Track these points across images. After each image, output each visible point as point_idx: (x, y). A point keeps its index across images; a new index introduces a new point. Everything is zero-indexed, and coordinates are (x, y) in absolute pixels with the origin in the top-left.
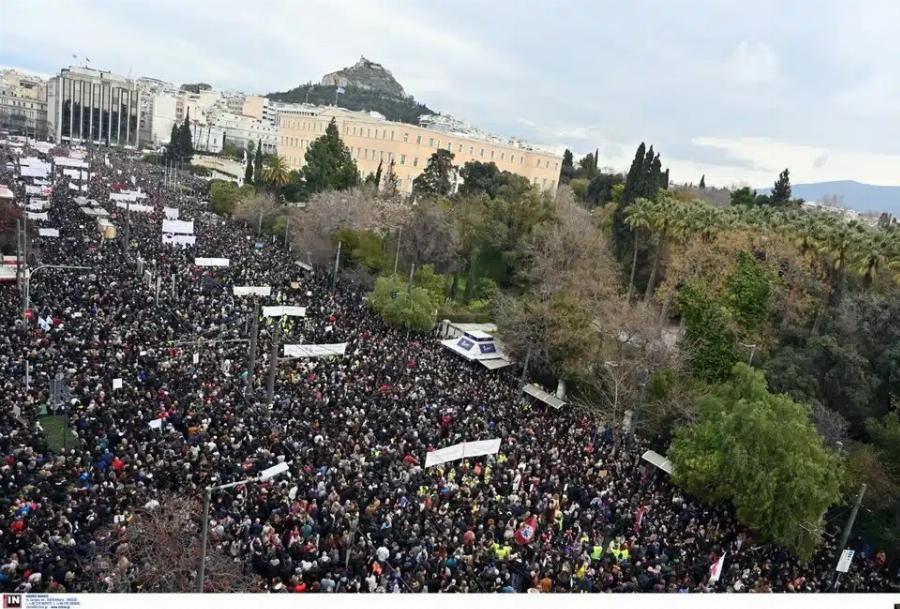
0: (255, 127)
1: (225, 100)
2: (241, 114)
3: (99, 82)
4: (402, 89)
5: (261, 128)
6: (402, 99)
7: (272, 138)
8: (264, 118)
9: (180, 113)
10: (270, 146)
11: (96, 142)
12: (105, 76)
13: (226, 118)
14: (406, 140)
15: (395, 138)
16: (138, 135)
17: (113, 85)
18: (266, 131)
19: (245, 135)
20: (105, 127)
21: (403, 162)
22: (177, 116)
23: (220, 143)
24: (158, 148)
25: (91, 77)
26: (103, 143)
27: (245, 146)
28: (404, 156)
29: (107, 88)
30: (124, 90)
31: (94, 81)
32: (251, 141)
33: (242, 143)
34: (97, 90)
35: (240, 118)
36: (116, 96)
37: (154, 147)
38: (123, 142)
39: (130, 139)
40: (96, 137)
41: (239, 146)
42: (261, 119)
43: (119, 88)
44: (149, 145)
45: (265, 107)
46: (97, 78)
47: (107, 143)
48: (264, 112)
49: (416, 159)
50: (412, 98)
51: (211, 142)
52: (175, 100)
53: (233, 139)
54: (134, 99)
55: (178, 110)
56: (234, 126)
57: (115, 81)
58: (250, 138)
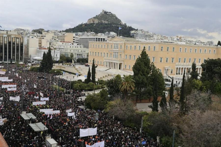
0: (72, 47)
1: (56, 36)
2: (64, 42)
3: (6, 36)
4: (121, 21)
5: (74, 47)
6: (121, 25)
7: (80, 51)
8: (74, 42)
9: (40, 45)
10: (80, 54)
11: (6, 62)
12: (9, 33)
13: (58, 44)
14: (162, 50)
15: (156, 50)
16: (24, 57)
17: (12, 36)
18: (76, 48)
19: (69, 51)
20: (10, 55)
21: (161, 61)
22: (39, 46)
23: (59, 56)
24: (33, 62)
25: (3, 34)
26: (10, 62)
27: (69, 56)
28: (161, 58)
29: (10, 38)
30: (17, 38)
31: (4, 36)
32: (72, 54)
33: (68, 55)
34: (6, 39)
35: (64, 43)
36: (14, 41)
37: (32, 62)
38: (18, 61)
39: (21, 59)
40: (5, 60)
41: (67, 56)
42: (73, 43)
43: (15, 37)
44: (28, 61)
45: (74, 37)
46: (5, 34)
47: (11, 62)
48: (74, 40)
49: (167, 59)
50: (125, 24)
51: (55, 56)
52: (38, 40)
53: (64, 53)
54: (22, 41)
55: (39, 43)
56: (63, 48)
57: (13, 35)
58: (71, 52)
